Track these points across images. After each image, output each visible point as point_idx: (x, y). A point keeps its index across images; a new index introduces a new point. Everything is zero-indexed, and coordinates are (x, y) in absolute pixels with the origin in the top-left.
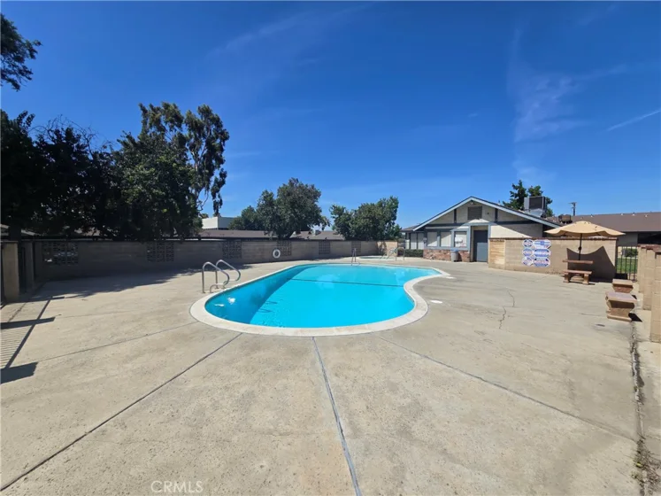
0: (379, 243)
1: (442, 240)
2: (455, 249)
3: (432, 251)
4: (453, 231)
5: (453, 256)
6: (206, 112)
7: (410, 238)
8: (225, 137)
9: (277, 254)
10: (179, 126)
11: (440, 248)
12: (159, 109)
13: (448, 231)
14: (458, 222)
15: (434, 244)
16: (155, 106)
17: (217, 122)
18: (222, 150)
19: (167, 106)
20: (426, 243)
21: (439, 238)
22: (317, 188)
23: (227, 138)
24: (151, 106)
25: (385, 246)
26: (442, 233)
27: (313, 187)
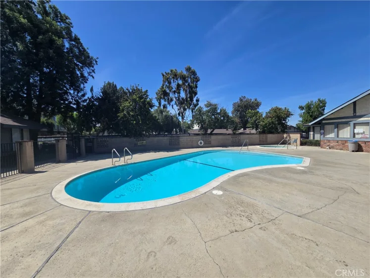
0: (285, 135)
1: (341, 132)
2: (354, 140)
3: (329, 141)
4: (352, 124)
5: (351, 146)
6: (188, 69)
7: (314, 131)
8: (197, 80)
9: (201, 143)
10: (177, 79)
11: (338, 139)
12: (168, 73)
13: (347, 123)
14: (358, 114)
15: (332, 135)
16: (167, 72)
17: (194, 73)
18: (196, 87)
19: (172, 71)
20: (324, 134)
21: (336, 130)
22: (258, 100)
23: (198, 81)
24: (166, 73)
25: (290, 138)
26: (340, 126)
27: (256, 100)
